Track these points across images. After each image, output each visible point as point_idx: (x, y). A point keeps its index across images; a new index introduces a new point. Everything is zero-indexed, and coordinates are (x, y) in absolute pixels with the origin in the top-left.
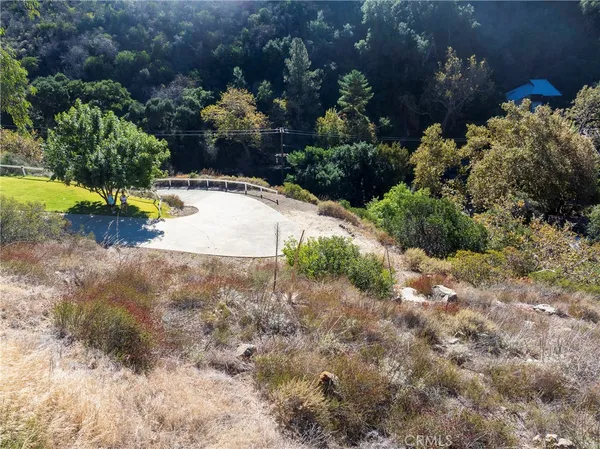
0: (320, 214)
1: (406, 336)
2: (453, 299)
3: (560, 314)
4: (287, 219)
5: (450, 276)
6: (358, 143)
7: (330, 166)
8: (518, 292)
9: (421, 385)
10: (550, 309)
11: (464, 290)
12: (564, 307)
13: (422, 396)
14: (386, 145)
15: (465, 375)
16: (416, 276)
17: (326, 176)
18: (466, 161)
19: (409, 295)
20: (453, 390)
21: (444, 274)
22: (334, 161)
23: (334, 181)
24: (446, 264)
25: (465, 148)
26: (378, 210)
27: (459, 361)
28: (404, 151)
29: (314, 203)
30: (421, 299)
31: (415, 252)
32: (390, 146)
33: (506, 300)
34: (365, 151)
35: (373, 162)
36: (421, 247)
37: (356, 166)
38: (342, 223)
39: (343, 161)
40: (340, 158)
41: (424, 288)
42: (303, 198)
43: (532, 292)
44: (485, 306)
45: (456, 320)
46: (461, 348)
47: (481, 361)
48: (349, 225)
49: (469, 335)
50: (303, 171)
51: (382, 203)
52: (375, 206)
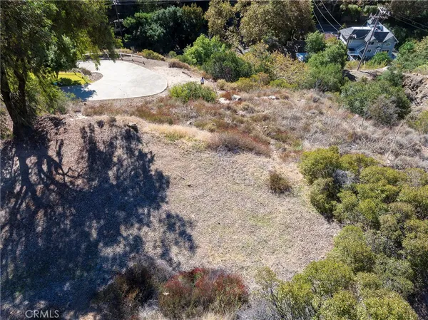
0: (170, 67)
1: (228, 112)
2: (240, 99)
3: (277, 99)
4: (154, 73)
5: (237, 90)
6: (169, 7)
7: (154, 26)
8: (263, 92)
9: (235, 122)
10: (274, 97)
11: (244, 95)
12: (278, 96)
13: (235, 124)
14: (188, 6)
15: (245, 119)
16: (224, 92)
17: (154, 33)
18: (238, 14)
19: (222, 100)
20: (242, 122)
21: (235, 89)
22: (156, 21)
23: (159, 36)
24: (234, 85)
25: (236, 5)
26: (192, 53)
27: (243, 116)
28: (199, 10)
29: (163, 60)
30: (228, 101)
31: (221, 81)
32: (190, 6)
33: (259, 97)
34: (175, 12)
35: (182, 19)
36: (223, 78)
37: (171, 24)
38: (183, 70)
39: (162, 21)
40: (159, 19)
41: (228, 97)
42: (156, 58)
43: (268, 92)
44: (251, 100)
45: (241, 106)
46: (243, 113)
47: (248, 115)
48: (186, 71)
49: (245, 109)
50: (137, 32)
51: (194, 49)
52: (189, 51)
